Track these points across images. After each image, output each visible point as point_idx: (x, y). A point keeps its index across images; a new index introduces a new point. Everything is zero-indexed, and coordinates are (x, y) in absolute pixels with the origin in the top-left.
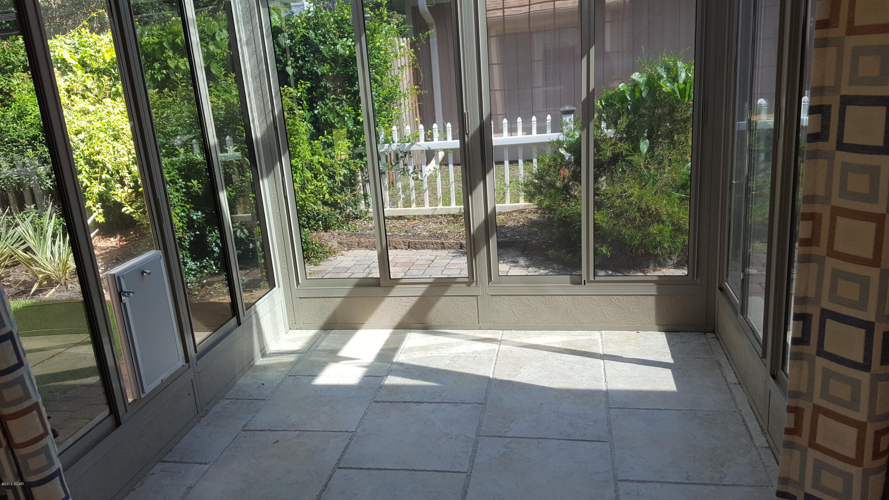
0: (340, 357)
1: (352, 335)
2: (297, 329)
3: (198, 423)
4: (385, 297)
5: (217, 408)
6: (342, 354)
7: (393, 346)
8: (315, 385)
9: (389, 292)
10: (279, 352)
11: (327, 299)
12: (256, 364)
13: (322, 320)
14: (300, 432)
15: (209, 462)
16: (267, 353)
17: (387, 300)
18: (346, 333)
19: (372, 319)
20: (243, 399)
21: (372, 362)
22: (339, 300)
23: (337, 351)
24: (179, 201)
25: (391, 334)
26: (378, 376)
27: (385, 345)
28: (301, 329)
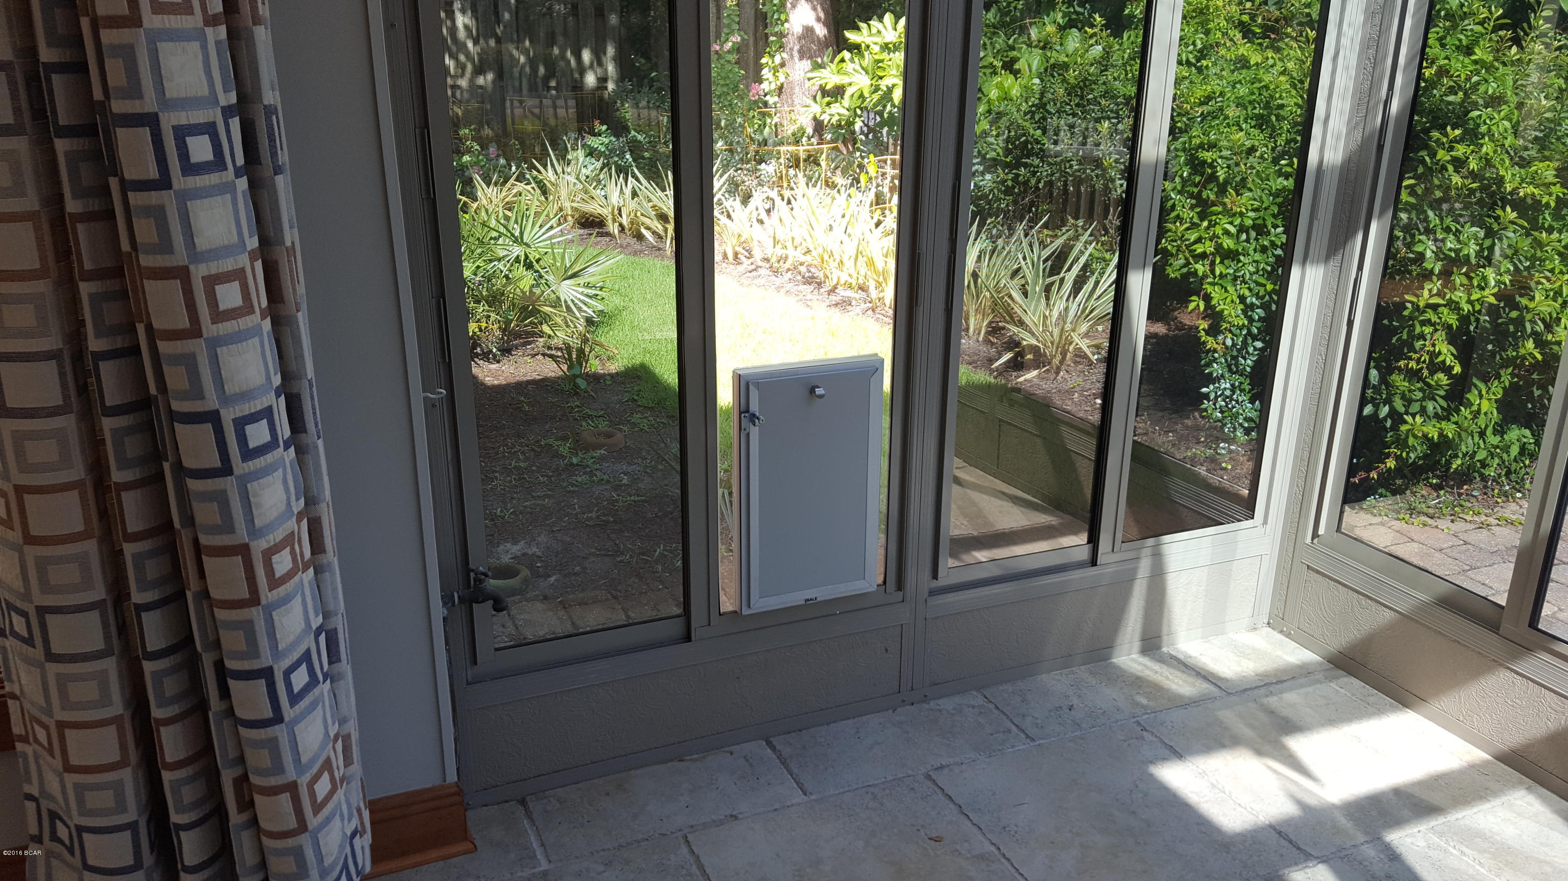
0: (1284, 747)
1: (1378, 711)
2: (1281, 632)
3: (891, 711)
4: (1501, 665)
5: (947, 704)
6: (1298, 744)
7: (1435, 798)
8: (1151, 775)
9: (1514, 657)
10: (1190, 661)
11: (1364, 601)
12: (1114, 660)
13: (1339, 641)
14: (996, 852)
15: (811, 794)
16: (1165, 649)
17: (1503, 676)
18: (1371, 699)
19: (1452, 702)
20: (1005, 714)
21: (1334, 807)
22: (1389, 614)
23: (1292, 727)
24: (1257, 272)
25: (1472, 767)
26: (1299, 848)
27: (1421, 784)
28: (1288, 635)
